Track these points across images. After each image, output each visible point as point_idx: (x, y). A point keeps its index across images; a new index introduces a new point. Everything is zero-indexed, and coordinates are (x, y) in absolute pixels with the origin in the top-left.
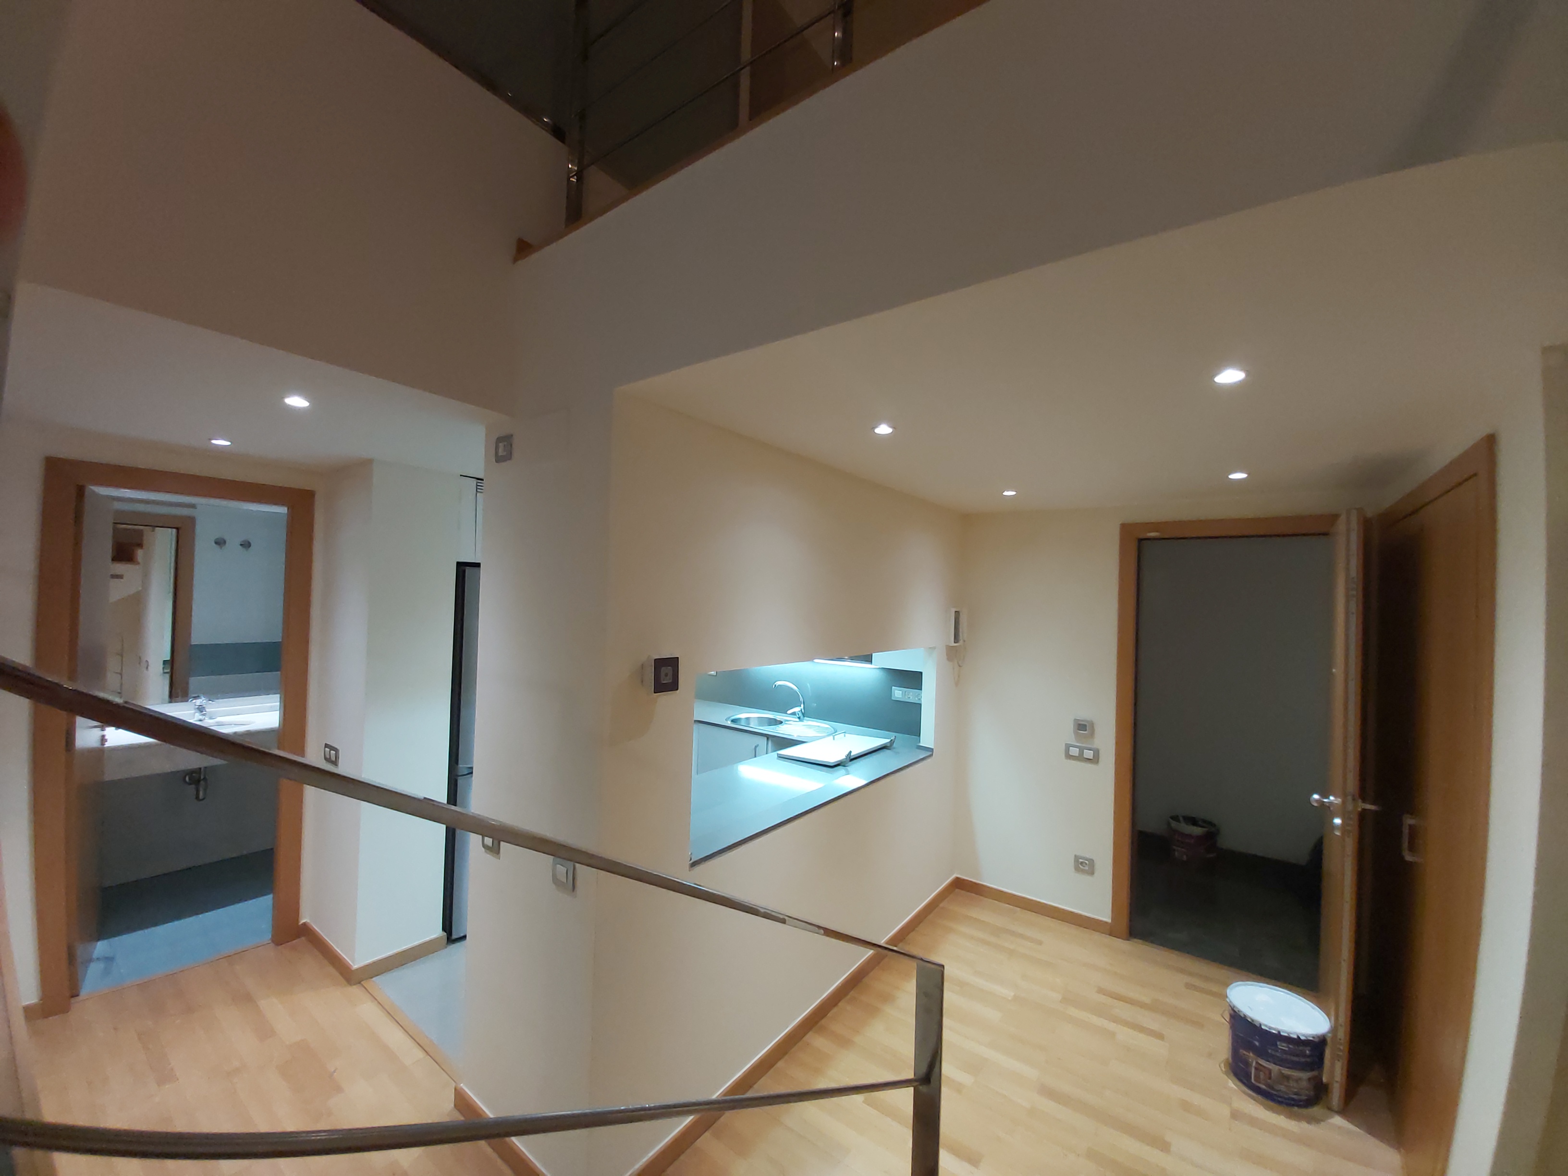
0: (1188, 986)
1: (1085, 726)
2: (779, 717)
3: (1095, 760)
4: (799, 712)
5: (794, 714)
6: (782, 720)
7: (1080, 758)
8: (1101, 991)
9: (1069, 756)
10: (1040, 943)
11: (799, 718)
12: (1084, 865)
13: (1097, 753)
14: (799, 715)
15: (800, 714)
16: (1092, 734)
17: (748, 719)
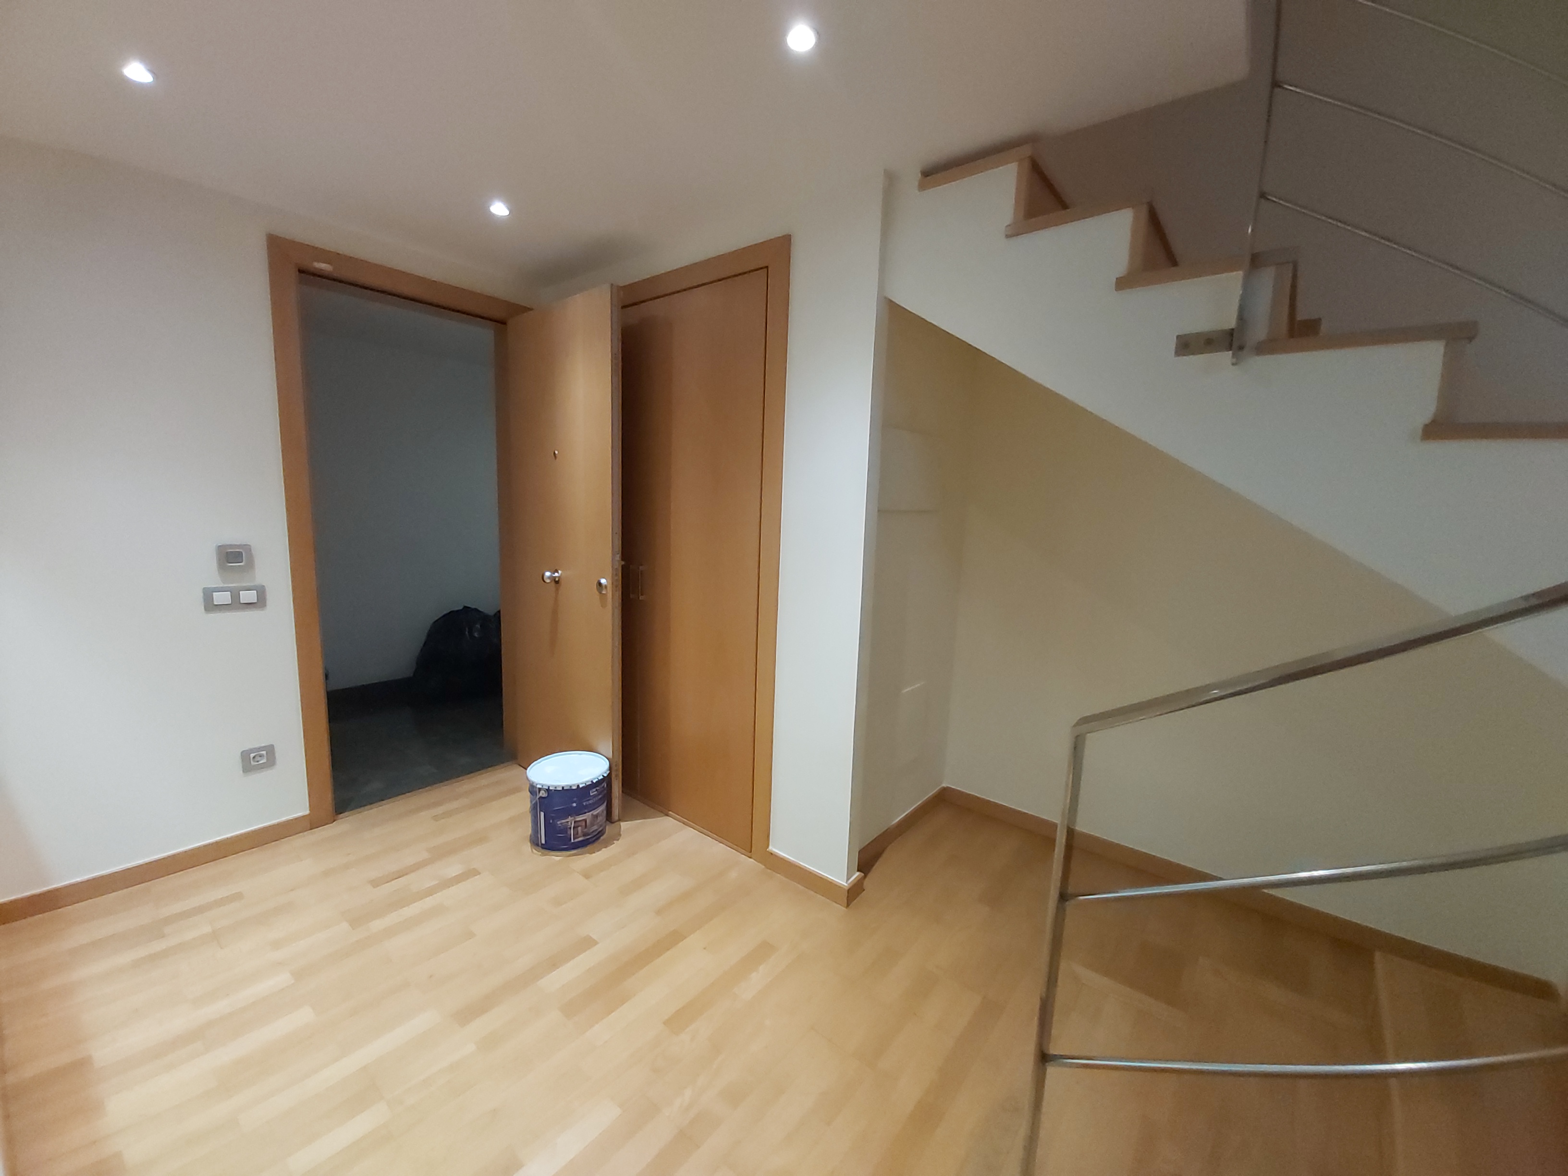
0: (436, 818)
1: (240, 554)
3: (260, 603)
7: (236, 605)
8: (376, 883)
9: (210, 606)
10: (238, 897)
12: (258, 758)
13: (261, 593)
16: (251, 565)
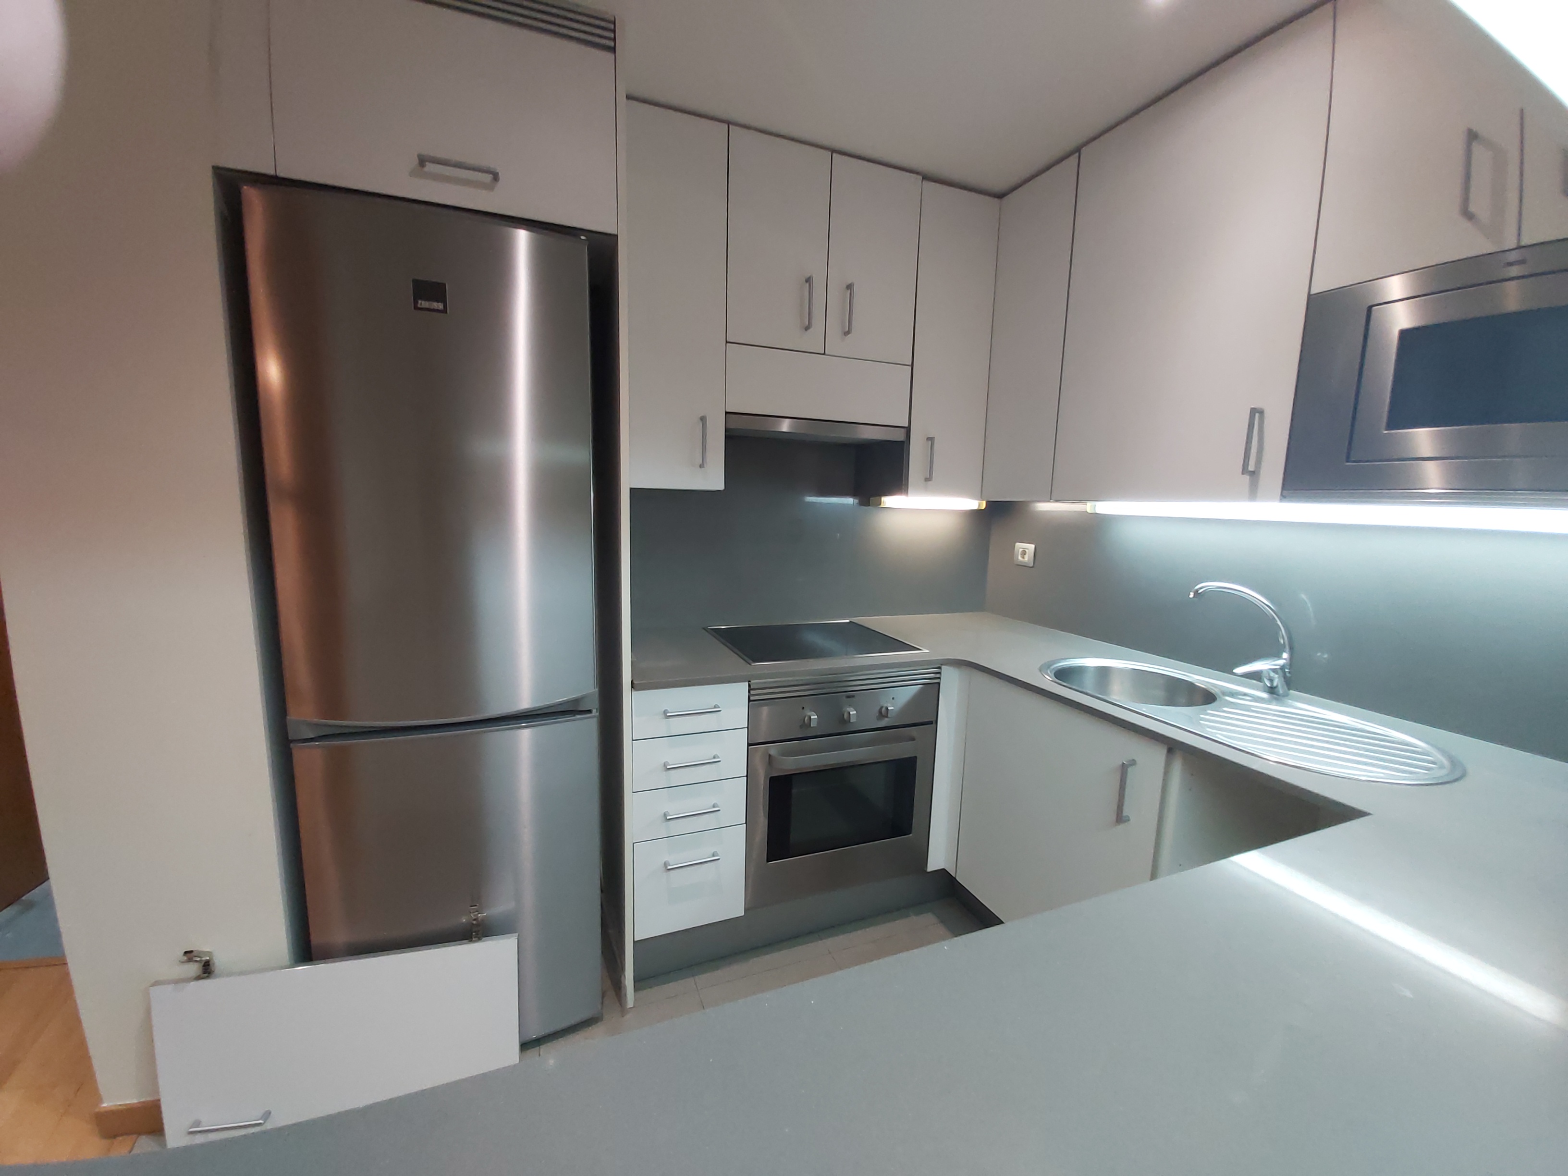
2: (1201, 678)
4: (1272, 674)
5: (1256, 676)
6: (1214, 690)
11: (1272, 690)
14: (1271, 680)
15: (1277, 681)
17: (1104, 673)
